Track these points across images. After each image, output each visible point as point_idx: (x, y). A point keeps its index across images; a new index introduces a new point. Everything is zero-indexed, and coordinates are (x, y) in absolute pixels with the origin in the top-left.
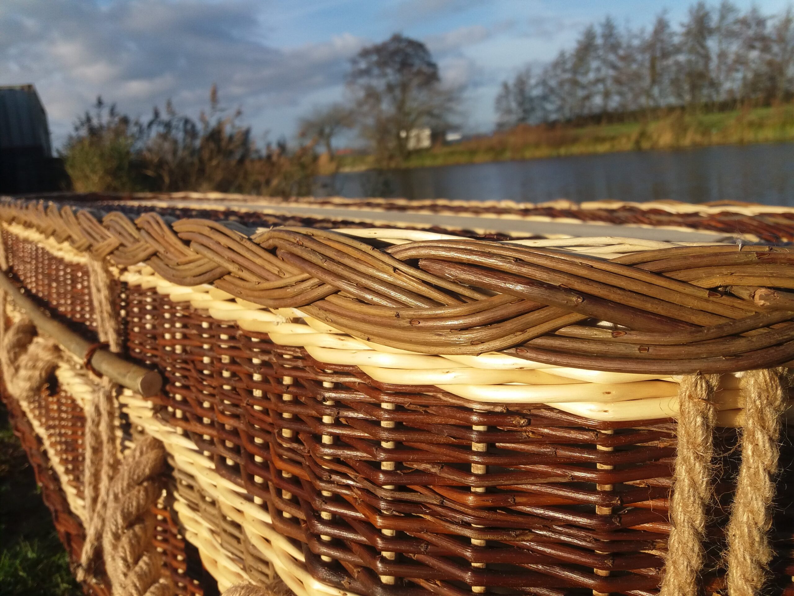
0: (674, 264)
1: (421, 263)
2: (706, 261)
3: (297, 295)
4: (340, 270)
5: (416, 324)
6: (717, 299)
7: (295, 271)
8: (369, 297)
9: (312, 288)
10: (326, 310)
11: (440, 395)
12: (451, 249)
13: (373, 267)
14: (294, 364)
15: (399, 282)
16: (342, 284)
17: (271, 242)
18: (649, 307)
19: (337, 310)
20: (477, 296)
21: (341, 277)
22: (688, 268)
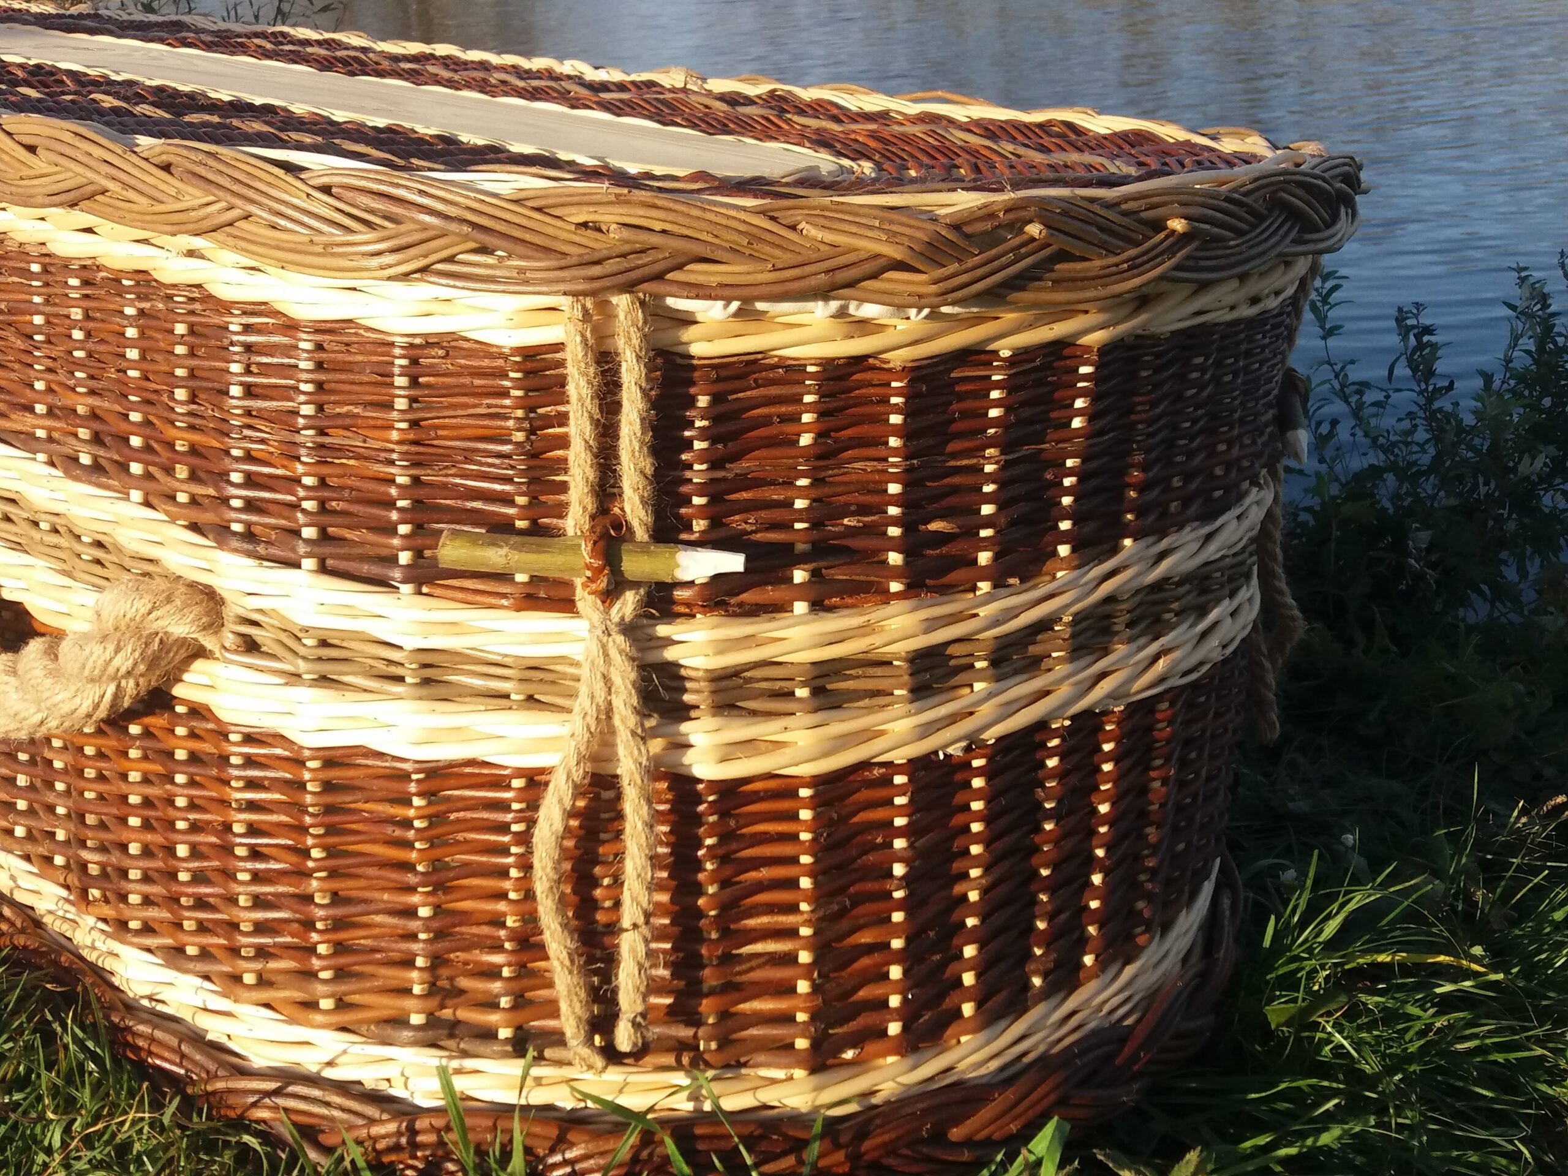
0: (550, 201)
1: (334, 190)
2: (576, 199)
3: (203, 219)
4: (250, 193)
5: (330, 250)
6: (582, 231)
7: (197, 192)
8: (282, 222)
9: (220, 212)
10: (235, 237)
11: (361, 332)
12: (363, 178)
13: (285, 192)
14: (191, 307)
15: (312, 209)
16: (253, 209)
17: (164, 157)
18: (528, 237)
19: (249, 237)
20: (386, 224)
21: (252, 201)
22: (563, 205)
